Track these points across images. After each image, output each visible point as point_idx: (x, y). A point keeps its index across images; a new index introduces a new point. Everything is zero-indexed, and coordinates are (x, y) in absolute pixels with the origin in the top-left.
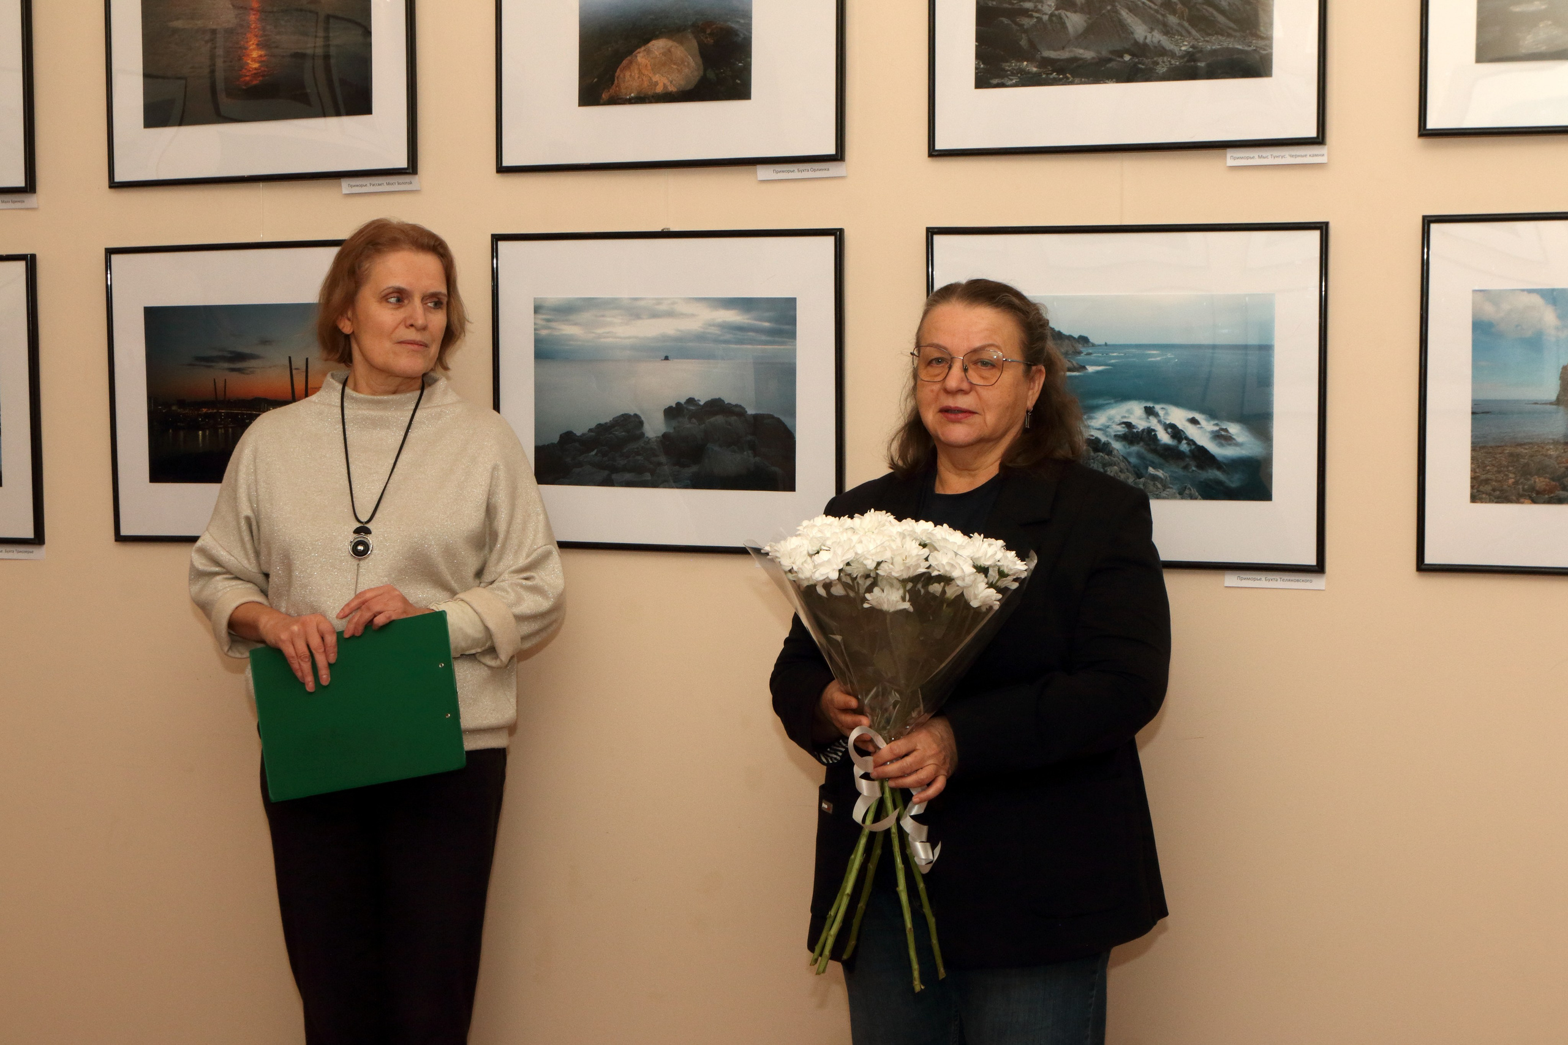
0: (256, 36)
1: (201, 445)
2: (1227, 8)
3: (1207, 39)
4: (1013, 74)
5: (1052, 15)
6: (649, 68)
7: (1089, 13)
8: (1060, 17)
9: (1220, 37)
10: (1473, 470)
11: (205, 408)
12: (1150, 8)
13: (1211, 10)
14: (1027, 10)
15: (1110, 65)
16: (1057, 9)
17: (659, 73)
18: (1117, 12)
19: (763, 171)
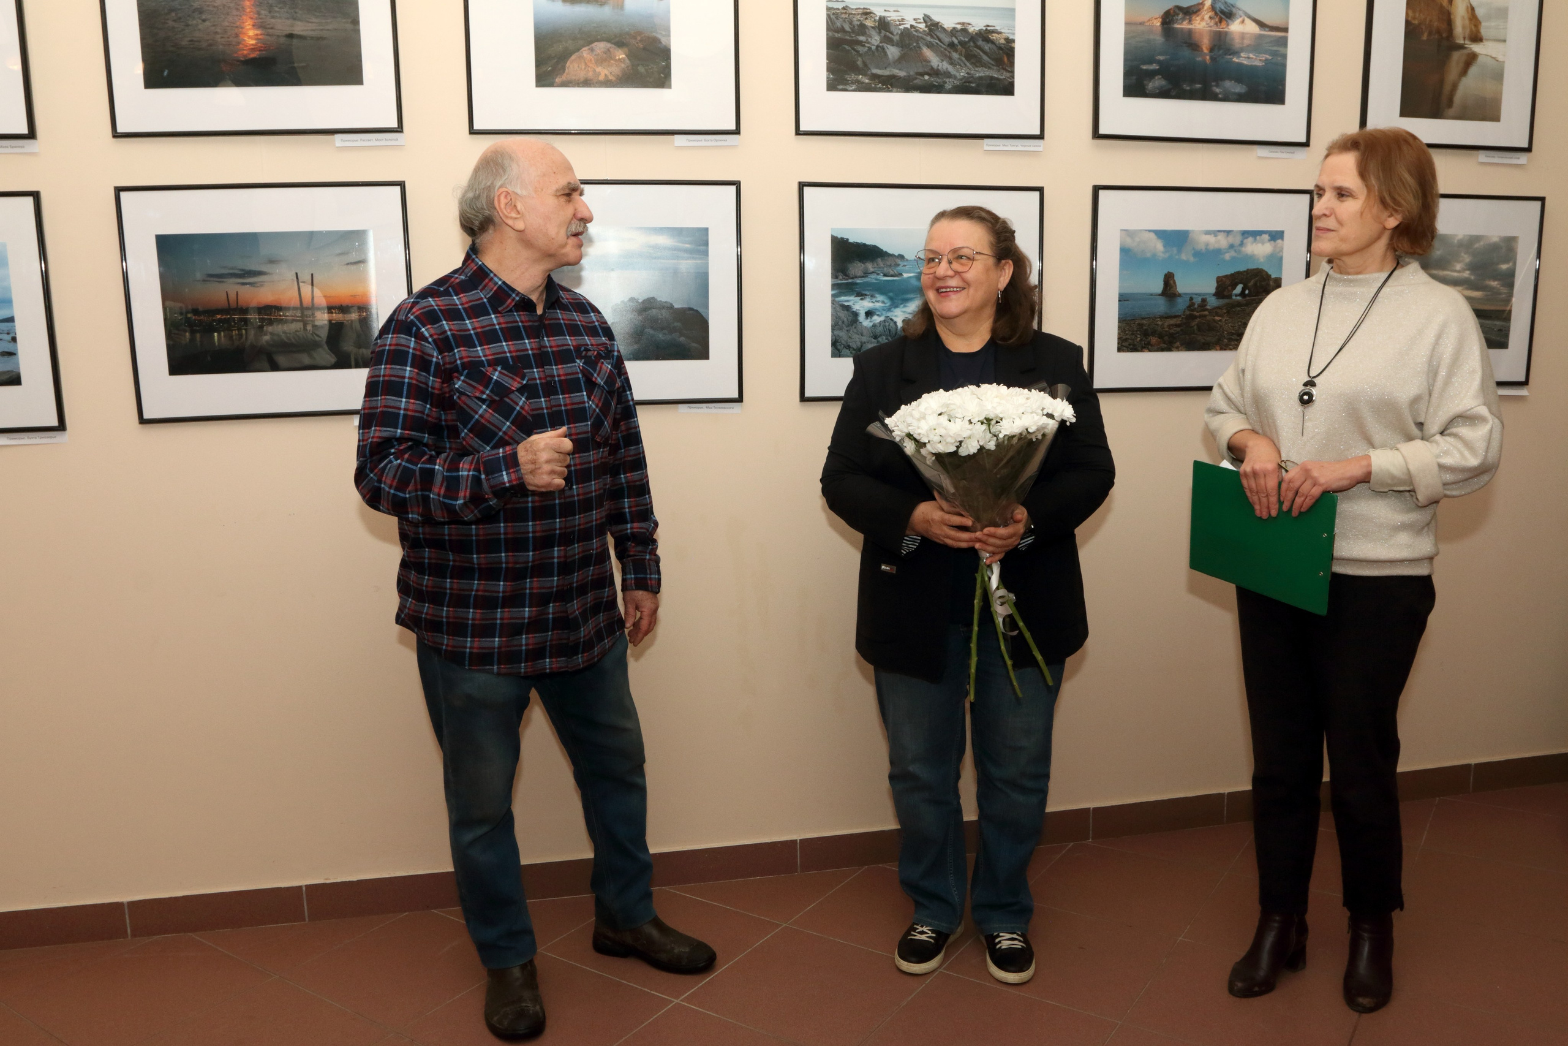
1: (217, 344)
2: (988, 50)
3: (977, 69)
4: (852, 83)
5: (878, 46)
6: (593, 62)
7: (902, 47)
8: (883, 48)
9: (984, 69)
10: (1119, 334)
11: (219, 314)
12: (941, 46)
13: (978, 51)
14: (862, 42)
15: (915, 82)
16: (881, 42)
17: (601, 66)
18: (920, 47)
19: (679, 140)
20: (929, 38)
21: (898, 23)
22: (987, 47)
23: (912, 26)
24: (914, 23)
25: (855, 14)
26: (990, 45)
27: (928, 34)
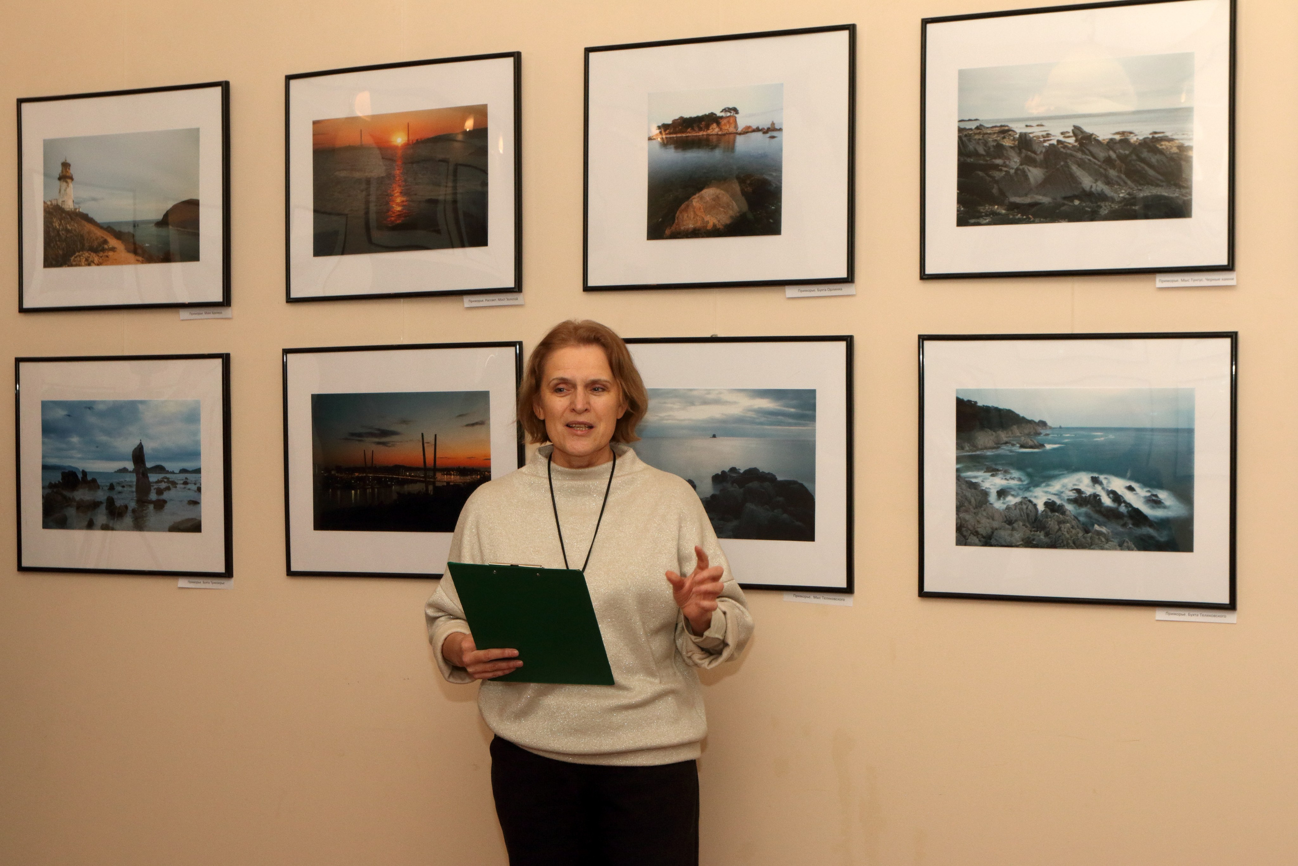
0: (400, 186)
2: (1156, 164)
3: (1140, 188)
4: (987, 215)
5: (1017, 169)
6: (702, 210)
7: (1047, 168)
8: (1023, 171)
9: (1150, 187)
12: (1095, 163)
13: (1143, 165)
14: (998, 165)
15: (1063, 208)
16: (1021, 164)
17: (709, 214)
18: (1068, 167)
19: (791, 291)
20: (1079, 155)
21: (1042, 139)
22: (1154, 159)
23: (1059, 141)
24: (1061, 138)
25: (990, 134)
26: (1158, 157)
27: (1078, 149)
